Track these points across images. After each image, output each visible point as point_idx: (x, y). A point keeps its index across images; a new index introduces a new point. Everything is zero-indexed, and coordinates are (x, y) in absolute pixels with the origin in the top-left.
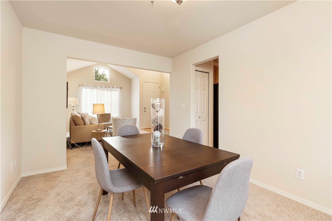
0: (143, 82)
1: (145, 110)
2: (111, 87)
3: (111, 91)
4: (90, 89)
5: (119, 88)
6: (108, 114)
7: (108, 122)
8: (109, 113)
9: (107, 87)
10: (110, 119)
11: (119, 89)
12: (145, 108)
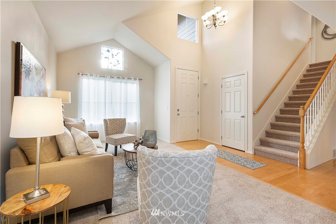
0: (176, 69)
1: (179, 112)
2: (126, 78)
3: (126, 83)
4: (95, 79)
5: (137, 79)
6: (121, 119)
7: (122, 132)
8: (123, 117)
9: (121, 77)
10: (125, 127)
11: (137, 81)
12: (178, 110)
